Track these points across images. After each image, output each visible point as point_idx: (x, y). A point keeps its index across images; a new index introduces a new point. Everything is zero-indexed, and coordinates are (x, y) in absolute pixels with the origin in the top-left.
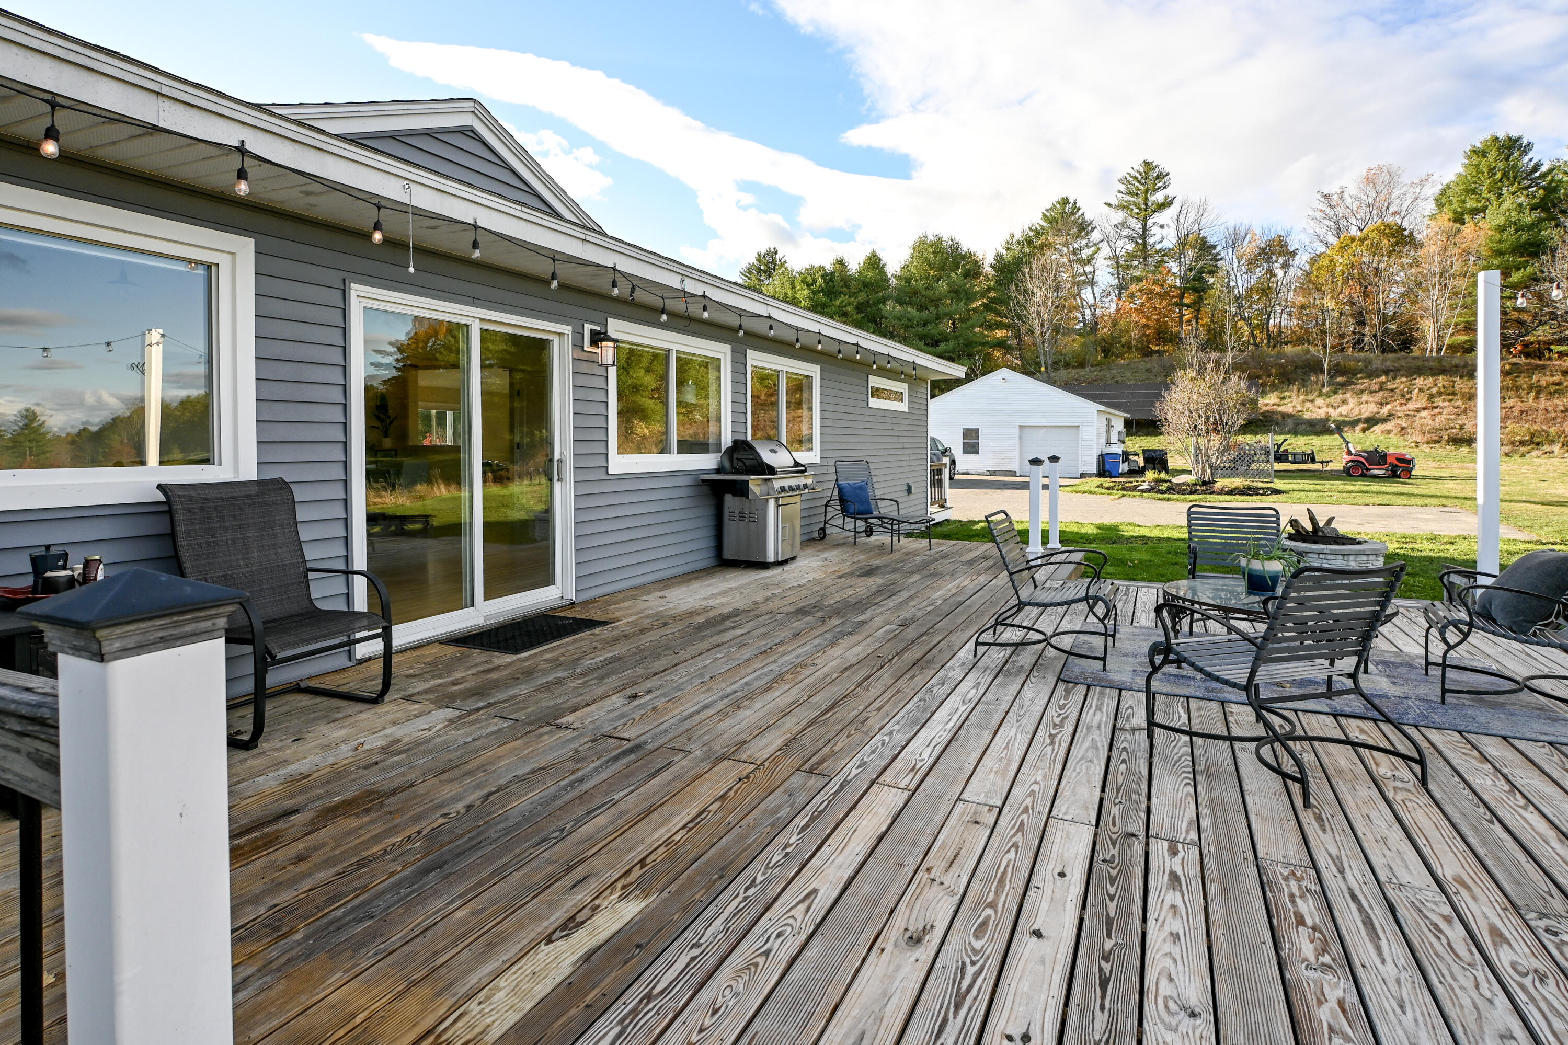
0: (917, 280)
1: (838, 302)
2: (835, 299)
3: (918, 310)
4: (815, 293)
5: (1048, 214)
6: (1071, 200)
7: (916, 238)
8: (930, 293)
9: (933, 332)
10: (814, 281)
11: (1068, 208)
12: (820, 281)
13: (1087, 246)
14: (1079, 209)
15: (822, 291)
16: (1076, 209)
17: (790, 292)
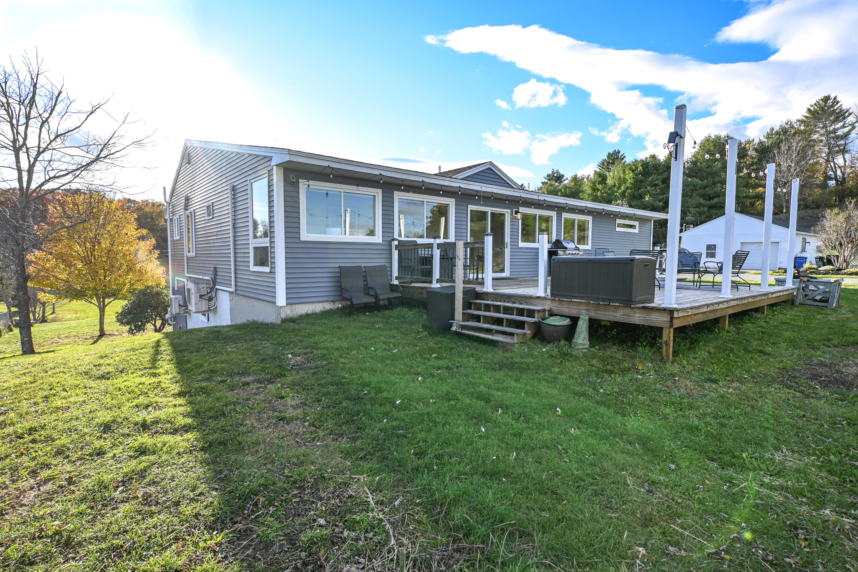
0: (701, 163)
1: (650, 179)
2: (649, 177)
3: (700, 180)
4: (636, 175)
5: (812, 109)
6: (832, 97)
7: (703, 138)
8: (709, 170)
9: (709, 192)
10: (637, 168)
11: (830, 102)
12: (640, 168)
13: (844, 127)
14: (838, 102)
15: (641, 173)
16: (836, 101)
17: (622, 175)
